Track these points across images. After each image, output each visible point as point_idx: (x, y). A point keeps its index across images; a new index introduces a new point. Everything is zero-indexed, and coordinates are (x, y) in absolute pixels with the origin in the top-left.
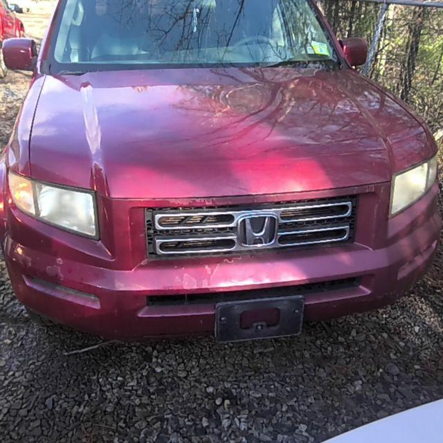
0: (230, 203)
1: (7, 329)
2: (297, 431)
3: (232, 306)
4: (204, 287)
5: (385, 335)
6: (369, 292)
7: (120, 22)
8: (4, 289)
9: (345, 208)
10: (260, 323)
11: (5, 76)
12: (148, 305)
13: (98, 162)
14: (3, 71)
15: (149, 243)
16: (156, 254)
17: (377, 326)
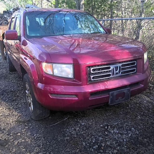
2: (132, 130)
3: (114, 93)
4: (106, 88)
5: (138, 105)
6: (143, 86)
9: (135, 63)
10: (120, 97)
15: (89, 78)
16: (91, 81)
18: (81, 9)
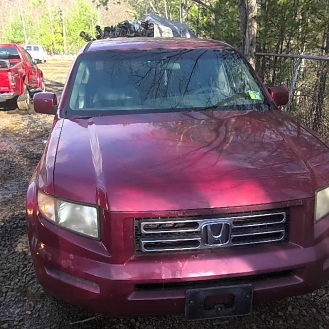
0: (196, 214)
1: (28, 302)
3: (198, 292)
4: (177, 277)
5: (314, 310)
6: (302, 280)
7: (112, 74)
8: (26, 270)
9: (280, 217)
10: (220, 305)
11: (29, 109)
12: (135, 290)
13: (101, 185)
14: (28, 106)
15: (136, 243)
16: (142, 251)
17: (308, 303)
18: (249, 28)
